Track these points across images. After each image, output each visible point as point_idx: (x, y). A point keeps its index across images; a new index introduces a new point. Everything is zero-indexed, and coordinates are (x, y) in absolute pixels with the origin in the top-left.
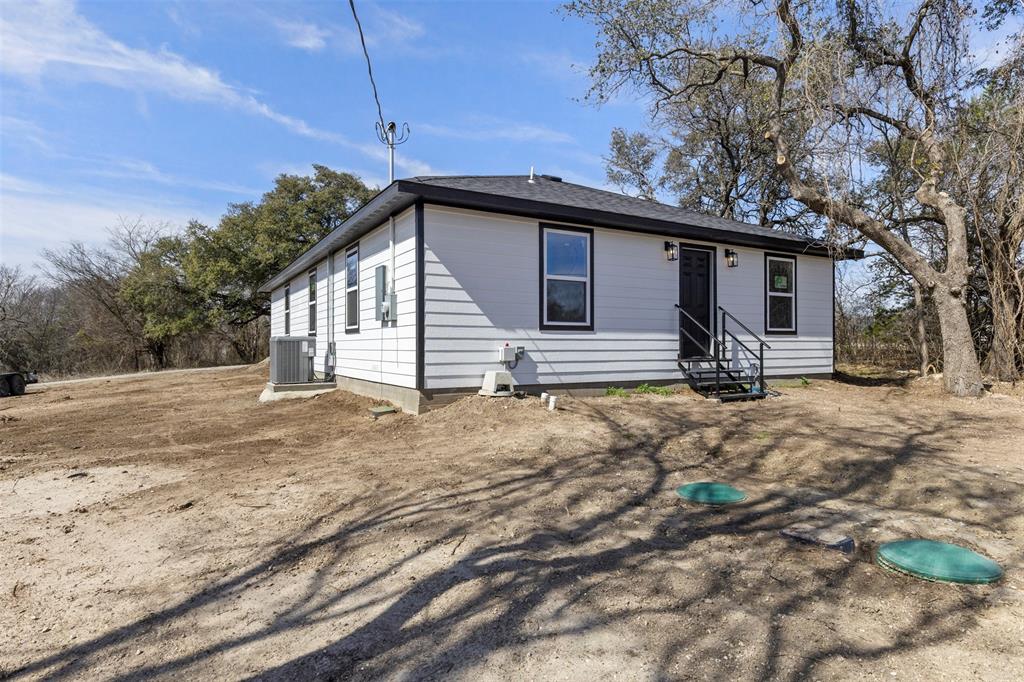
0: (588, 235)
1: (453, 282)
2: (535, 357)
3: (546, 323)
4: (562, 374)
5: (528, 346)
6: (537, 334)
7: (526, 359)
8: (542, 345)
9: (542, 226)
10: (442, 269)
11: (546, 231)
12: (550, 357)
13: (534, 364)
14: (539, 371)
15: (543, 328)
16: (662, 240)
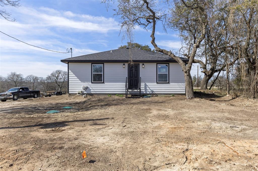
0: (103, 64)
1: (74, 75)
2: (90, 88)
3: (93, 82)
4: (97, 91)
5: (88, 86)
6: (91, 84)
7: (88, 89)
8: (92, 86)
9: (92, 64)
10: (72, 73)
11: (93, 65)
12: (93, 88)
13: (90, 90)
14: (91, 91)
15: (92, 83)
16: (123, 63)
